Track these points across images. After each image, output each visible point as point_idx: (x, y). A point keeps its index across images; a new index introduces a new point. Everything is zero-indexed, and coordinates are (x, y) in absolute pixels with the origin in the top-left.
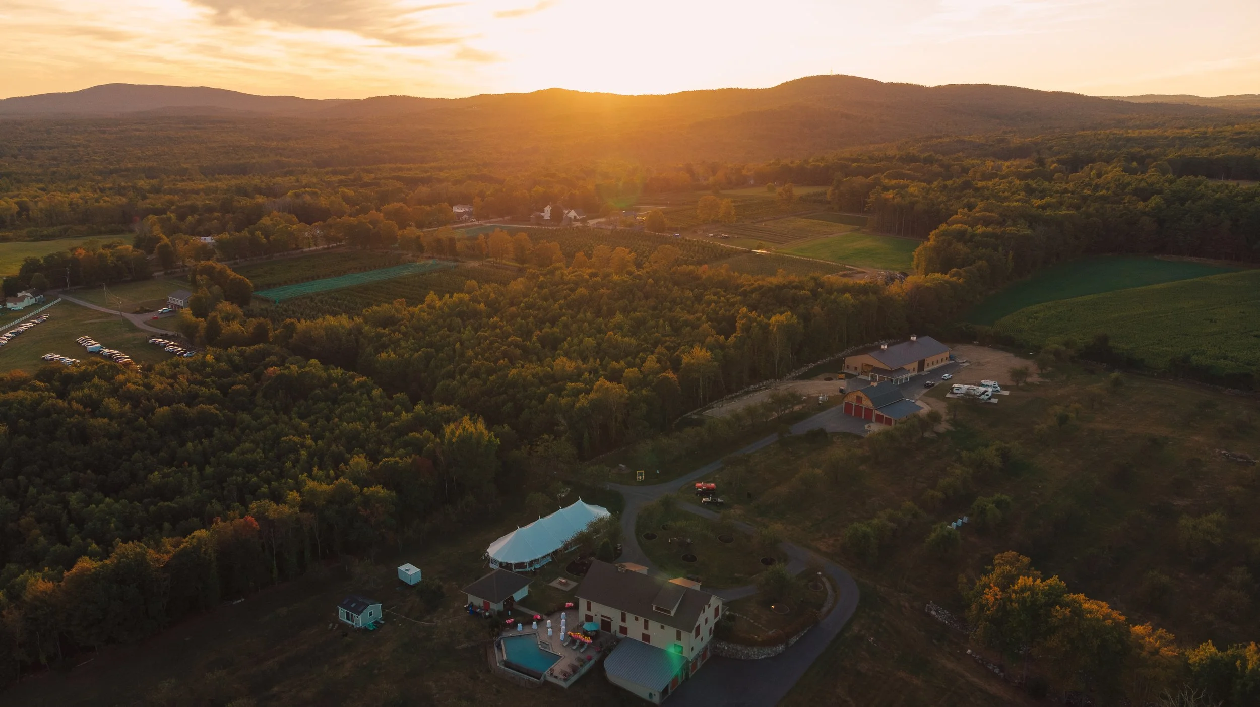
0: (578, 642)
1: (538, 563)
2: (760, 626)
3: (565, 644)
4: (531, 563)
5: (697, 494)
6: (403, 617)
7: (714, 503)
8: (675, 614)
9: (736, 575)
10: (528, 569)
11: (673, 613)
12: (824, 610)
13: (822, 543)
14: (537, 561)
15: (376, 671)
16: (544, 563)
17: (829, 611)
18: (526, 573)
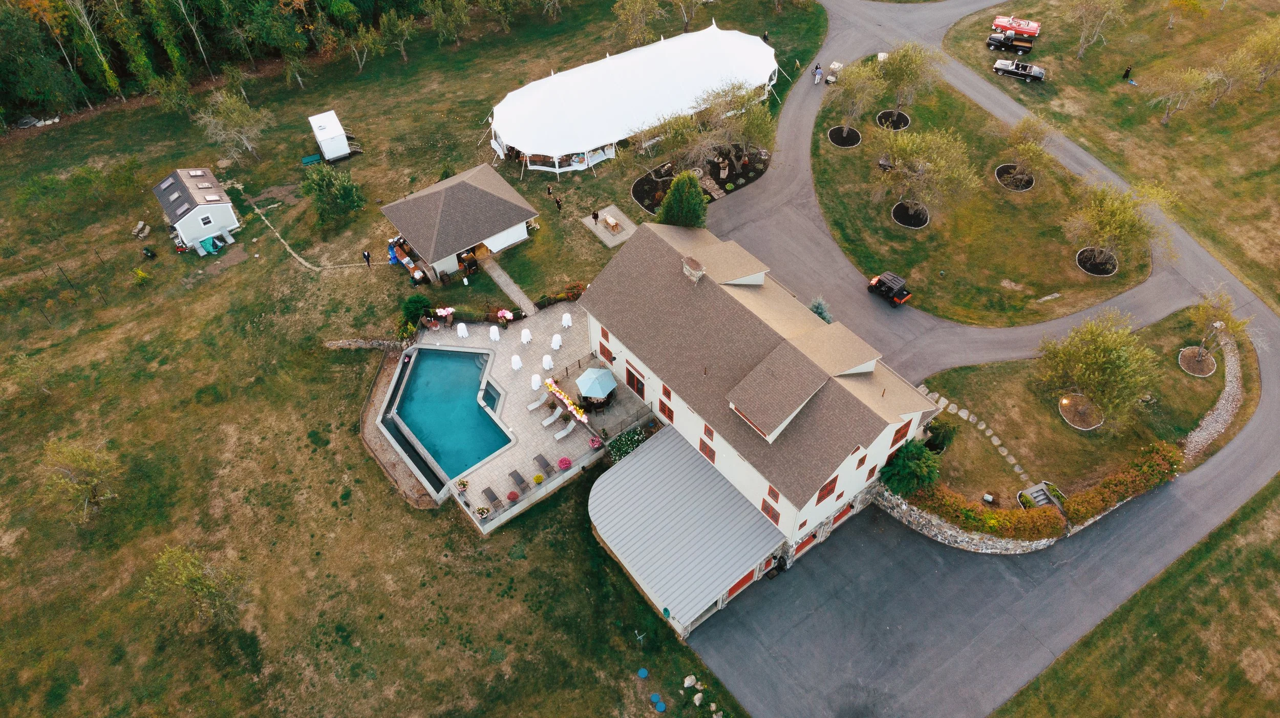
0: (559, 411)
1: (582, 161)
2: (1012, 460)
3: (532, 407)
4: (566, 160)
5: (989, 45)
6: (277, 234)
7: (1021, 76)
8: (776, 441)
9: (1006, 284)
10: (557, 170)
11: (770, 439)
12: (1198, 439)
13: (1253, 233)
14: (580, 156)
15: (154, 365)
16: (592, 161)
17: (1210, 451)
18: (553, 177)
